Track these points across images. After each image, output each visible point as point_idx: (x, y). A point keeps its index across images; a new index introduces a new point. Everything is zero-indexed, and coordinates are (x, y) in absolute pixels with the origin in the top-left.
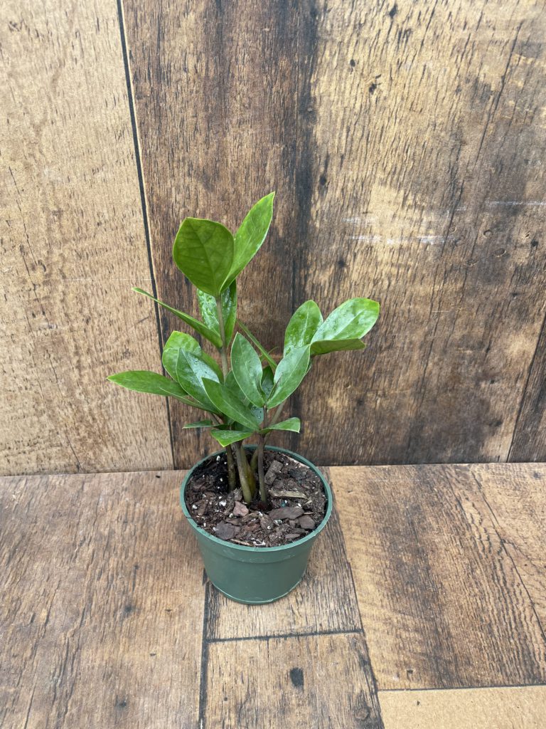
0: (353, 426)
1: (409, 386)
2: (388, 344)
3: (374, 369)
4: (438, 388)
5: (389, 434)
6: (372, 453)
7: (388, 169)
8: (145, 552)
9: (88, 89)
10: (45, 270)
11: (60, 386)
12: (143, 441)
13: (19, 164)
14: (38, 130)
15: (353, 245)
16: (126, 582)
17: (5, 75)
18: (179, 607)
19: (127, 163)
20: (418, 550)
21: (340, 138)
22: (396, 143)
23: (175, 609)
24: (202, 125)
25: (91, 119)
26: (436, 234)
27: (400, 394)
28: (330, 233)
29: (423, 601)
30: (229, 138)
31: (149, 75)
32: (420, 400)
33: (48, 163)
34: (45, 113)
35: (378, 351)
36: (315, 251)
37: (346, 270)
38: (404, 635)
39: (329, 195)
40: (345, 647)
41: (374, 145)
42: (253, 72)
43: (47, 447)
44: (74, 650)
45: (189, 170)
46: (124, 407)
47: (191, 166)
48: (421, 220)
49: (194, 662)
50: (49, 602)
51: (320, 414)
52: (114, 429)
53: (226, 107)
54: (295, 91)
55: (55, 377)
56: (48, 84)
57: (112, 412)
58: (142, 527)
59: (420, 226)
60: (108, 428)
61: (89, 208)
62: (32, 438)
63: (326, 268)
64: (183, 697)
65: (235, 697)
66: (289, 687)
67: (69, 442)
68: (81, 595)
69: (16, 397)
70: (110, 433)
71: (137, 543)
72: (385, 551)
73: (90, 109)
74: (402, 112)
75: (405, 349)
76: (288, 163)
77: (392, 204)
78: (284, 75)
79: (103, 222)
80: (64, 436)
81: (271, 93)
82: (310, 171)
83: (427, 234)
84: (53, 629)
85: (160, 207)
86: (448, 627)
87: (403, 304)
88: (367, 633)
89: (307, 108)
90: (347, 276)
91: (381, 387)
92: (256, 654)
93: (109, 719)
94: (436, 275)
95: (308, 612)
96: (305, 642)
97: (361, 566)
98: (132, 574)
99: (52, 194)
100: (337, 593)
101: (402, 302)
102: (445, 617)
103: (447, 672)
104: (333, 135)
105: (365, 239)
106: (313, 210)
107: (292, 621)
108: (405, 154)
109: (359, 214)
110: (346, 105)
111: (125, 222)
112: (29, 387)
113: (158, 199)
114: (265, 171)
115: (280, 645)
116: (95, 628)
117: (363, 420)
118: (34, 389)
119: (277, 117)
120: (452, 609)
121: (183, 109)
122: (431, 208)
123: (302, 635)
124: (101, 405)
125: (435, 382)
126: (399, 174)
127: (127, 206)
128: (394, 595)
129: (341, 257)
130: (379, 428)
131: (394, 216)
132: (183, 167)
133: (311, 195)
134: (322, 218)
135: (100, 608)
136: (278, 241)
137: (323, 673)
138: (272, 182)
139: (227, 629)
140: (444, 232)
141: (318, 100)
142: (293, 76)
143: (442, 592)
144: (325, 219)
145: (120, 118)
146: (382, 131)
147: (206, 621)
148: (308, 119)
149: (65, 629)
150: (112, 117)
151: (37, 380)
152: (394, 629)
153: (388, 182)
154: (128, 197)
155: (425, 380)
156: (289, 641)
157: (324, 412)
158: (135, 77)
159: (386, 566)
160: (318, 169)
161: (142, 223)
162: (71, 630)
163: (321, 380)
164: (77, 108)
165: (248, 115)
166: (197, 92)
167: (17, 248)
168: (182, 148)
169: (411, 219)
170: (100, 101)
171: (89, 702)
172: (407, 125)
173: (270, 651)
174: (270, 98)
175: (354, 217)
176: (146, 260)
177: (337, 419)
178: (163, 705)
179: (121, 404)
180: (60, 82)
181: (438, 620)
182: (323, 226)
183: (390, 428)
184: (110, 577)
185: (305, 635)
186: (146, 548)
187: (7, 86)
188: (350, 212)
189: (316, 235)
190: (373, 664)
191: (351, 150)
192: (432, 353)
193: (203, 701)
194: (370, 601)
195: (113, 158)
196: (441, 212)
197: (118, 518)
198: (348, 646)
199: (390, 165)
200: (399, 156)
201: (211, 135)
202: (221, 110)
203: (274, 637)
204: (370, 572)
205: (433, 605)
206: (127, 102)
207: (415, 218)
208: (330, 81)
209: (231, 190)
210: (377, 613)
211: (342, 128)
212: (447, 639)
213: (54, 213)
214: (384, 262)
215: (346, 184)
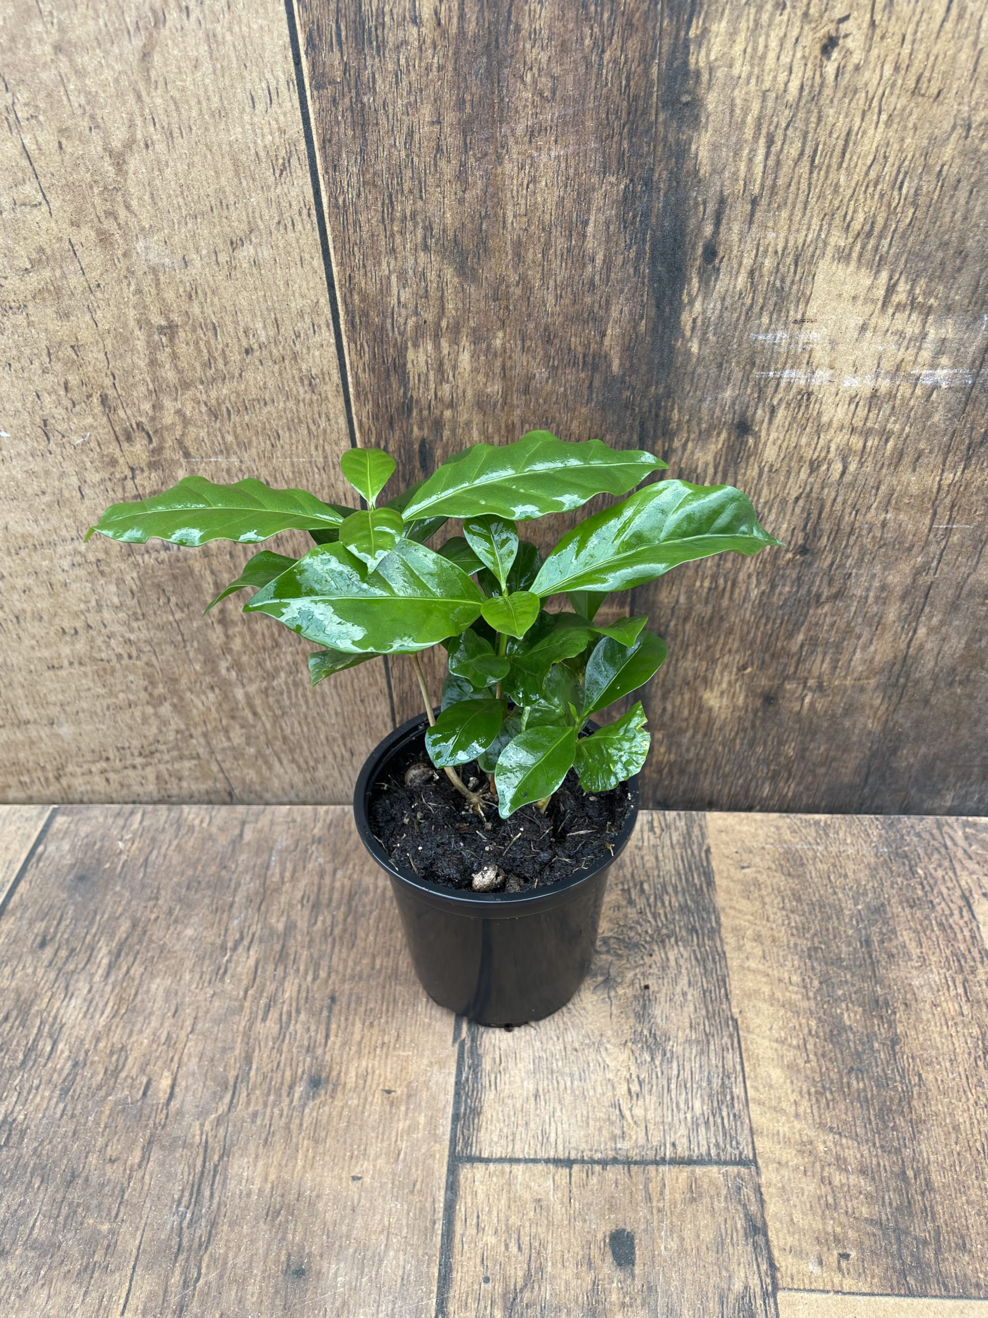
0: (752, 744)
1: (872, 672)
2: (834, 590)
3: (801, 637)
4: (935, 678)
5: (827, 761)
6: (790, 794)
7: (856, 226)
8: (349, 971)
9: (214, 72)
10: (151, 441)
11: (191, 654)
12: (347, 755)
13: (87, 233)
14: (119, 162)
15: (770, 391)
16: (313, 1028)
17: (48, 49)
18: (409, 1085)
19: (299, 227)
20: (877, 1002)
21: (750, 160)
22: (876, 167)
23: (400, 1091)
24: (452, 140)
25: (222, 135)
26: (954, 366)
27: (853, 686)
28: (720, 366)
29: (881, 1109)
30: (509, 167)
31: (339, 35)
32: (895, 699)
33: (143, 229)
34: (132, 125)
35: (813, 603)
36: (688, 403)
37: (751, 441)
38: (838, 1178)
39: (721, 285)
40: (718, 1194)
41: (827, 172)
42: (562, 18)
43: (173, 760)
44: (216, 1157)
45: (425, 238)
46: (309, 694)
47: (428, 228)
48: (924, 336)
49: (430, 1200)
50: (176, 1059)
51: (687, 719)
52: (293, 733)
53: (502, 100)
54: (653, 58)
55: (179, 638)
56: (135, 64)
57: (287, 702)
58: (345, 920)
59: (920, 348)
60: (282, 730)
61: (228, 319)
62: (145, 743)
63: (709, 435)
64: (408, 1267)
65: (504, 1278)
66: (607, 1267)
67: (212, 752)
68: (233, 1049)
69: (113, 671)
70: (285, 739)
71: (336, 950)
72: (808, 999)
73: (221, 114)
74: (893, 99)
75: (871, 600)
76: (634, 217)
77: (860, 302)
78: (629, 23)
79: (256, 346)
80: (202, 741)
81: (601, 65)
82: (683, 234)
83: (934, 366)
84: (180, 1113)
85: (367, 315)
86: (926, 1169)
87: (873, 511)
88: (763, 1170)
89: (680, 94)
90: (755, 452)
91: (816, 672)
92: (548, 1194)
93: (273, 1299)
94: (948, 452)
95: (650, 1115)
96: (641, 1178)
97: (759, 1026)
98: (325, 1013)
99: (154, 291)
100: (709, 1082)
101: (869, 508)
102: (923, 1147)
103: (919, 1262)
104: (736, 154)
105: (797, 377)
106: (686, 318)
107: (618, 1132)
108: (896, 193)
109: (785, 324)
110: (767, 85)
111: (298, 347)
112: (134, 654)
113: (364, 298)
114: (584, 236)
115: (594, 1180)
116: (255, 1115)
117: (773, 732)
118: (144, 658)
119: (612, 117)
120: (937, 1131)
121: (412, 107)
122: (949, 309)
123: (636, 1163)
124: (267, 689)
125: (930, 665)
126: (881, 236)
127: (301, 314)
128: (821, 1094)
129: (743, 414)
130: (804, 750)
131: (863, 328)
132: (414, 232)
133: (682, 286)
134: (705, 334)
135: (265, 1078)
136: (610, 382)
137: (674, 1245)
138: (599, 258)
139: (495, 1139)
140: (974, 362)
141: (705, 77)
142: (650, 25)
143: (920, 1094)
144: (710, 336)
145: (283, 132)
146: (847, 141)
147: (456, 1118)
148: (681, 120)
149: (202, 1114)
150: (266, 130)
151: (148, 642)
152: (818, 1165)
153: (855, 255)
154: (303, 296)
155: (909, 661)
156: (612, 1173)
157: (694, 717)
158: (310, 41)
159: (810, 1031)
160: (699, 228)
161: (333, 349)
162: (213, 1116)
163: (690, 656)
164: (194, 113)
165: (549, 115)
166: (440, 68)
167: (95, 400)
168: (411, 192)
169: (901, 334)
170: (240, 95)
171: (240, 1260)
172: (905, 127)
173: (574, 1190)
174: (599, 75)
175: (775, 330)
176: (342, 421)
177: (721, 729)
178: (370, 1280)
179: (305, 688)
180: (157, 58)
181: (907, 1152)
182: (707, 351)
183: (828, 750)
184: (284, 1017)
185: (643, 1163)
186: (351, 963)
187: (54, 72)
188: (765, 320)
189: (690, 369)
190: (771, 1234)
191: (774, 186)
192: (927, 609)
193: (445, 1280)
194: (774, 1103)
195: (270, 215)
196: (969, 319)
197: (303, 898)
198: (724, 1192)
199: (861, 217)
200: (882, 196)
201: (472, 160)
202: (492, 105)
203: (583, 1161)
204: (777, 1041)
205: (900, 1121)
206: (296, 97)
207: (909, 331)
208: (733, 34)
209: (514, 278)
210: (786, 1129)
211: (756, 138)
212: (923, 1194)
213: (161, 329)
214: (835, 424)
215: (759, 259)
